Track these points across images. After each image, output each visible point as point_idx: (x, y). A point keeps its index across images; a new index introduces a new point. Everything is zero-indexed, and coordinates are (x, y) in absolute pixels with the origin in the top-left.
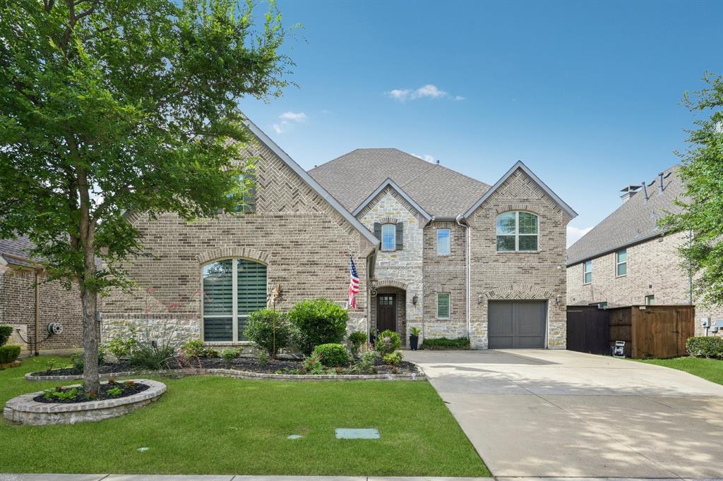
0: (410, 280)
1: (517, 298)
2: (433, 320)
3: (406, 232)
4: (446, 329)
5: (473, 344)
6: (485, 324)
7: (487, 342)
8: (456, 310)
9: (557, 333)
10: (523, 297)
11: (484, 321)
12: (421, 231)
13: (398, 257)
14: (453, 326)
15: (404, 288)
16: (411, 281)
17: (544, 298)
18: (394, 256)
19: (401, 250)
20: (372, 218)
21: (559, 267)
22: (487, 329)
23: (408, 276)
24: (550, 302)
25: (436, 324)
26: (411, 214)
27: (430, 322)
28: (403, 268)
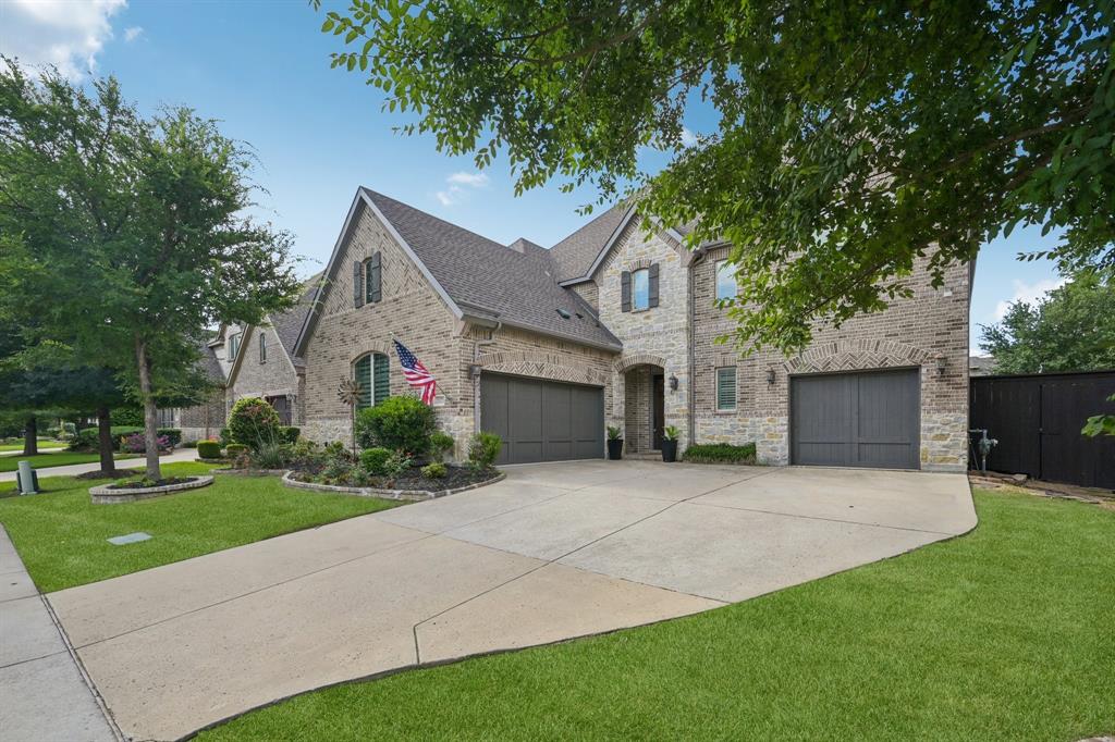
0: (669, 351)
1: (848, 367)
2: (708, 413)
3: (663, 277)
4: (729, 428)
5: (761, 455)
6: (784, 420)
7: (787, 452)
8: (745, 396)
9: (942, 437)
10: (860, 365)
11: (780, 414)
12: (685, 271)
13: (653, 319)
14: (740, 423)
15: (661, 365)
16: (671, 354)
17: (908, 362)
18: (648, 317)
19: (656, 306)
20: (620, 265)
21: (949, 293)
22: (786, 427)
23: (667, 346)
24: (924, 370)
25: (714, 421)
26: (669, 248)
27: (704, 416)
28: (659, 333)
